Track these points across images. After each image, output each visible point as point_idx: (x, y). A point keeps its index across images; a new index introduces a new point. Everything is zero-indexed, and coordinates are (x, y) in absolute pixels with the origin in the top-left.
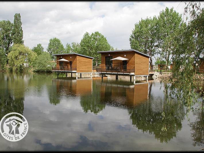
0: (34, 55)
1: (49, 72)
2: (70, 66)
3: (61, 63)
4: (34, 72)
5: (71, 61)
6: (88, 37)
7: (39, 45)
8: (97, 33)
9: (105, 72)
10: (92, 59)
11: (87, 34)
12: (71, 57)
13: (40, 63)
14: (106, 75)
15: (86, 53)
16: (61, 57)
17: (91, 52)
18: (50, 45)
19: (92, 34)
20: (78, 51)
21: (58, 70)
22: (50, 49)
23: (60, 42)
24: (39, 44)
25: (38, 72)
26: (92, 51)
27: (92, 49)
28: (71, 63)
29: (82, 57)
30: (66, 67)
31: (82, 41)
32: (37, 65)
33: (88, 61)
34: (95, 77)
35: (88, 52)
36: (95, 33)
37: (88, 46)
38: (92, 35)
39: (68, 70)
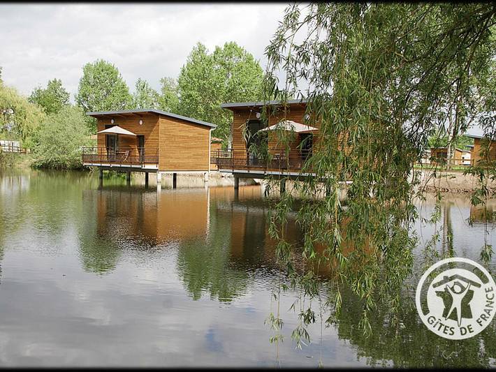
0: (35, 114)
1: (79, 170)
2: (139, 149)
3: (111, 140)
4: (34, 167)
5: (141, 133)
6: (203, 59)
7: (55, 85)
8: (231, 48)
9: (245, 168)
10: (209, 128)
11: (201, 50)
12: (141, 123)
13: (50, 140)
14: (257, 180)
15: (195, 110)
16: (112, 122)
17: (212, 106)
18: (85, 82)
19: (214, 50)
20: (172, 106)
21: (101, 162)
22: (84, 96)
23: (116, 73)
24: (55, 82)
25: (45, 167)
26: (216, 103)
27: (213, 96)
28: (141, 140)
29: (177, 124)
30: (127, 153)
31: (184, 71)
32: (43, 146)
33: (196, 135)
34: (221, 186)
35: (201, 108)
36: (226, 46)
37: (202, 89)
38: (216, 53)
39: (131, 163)
